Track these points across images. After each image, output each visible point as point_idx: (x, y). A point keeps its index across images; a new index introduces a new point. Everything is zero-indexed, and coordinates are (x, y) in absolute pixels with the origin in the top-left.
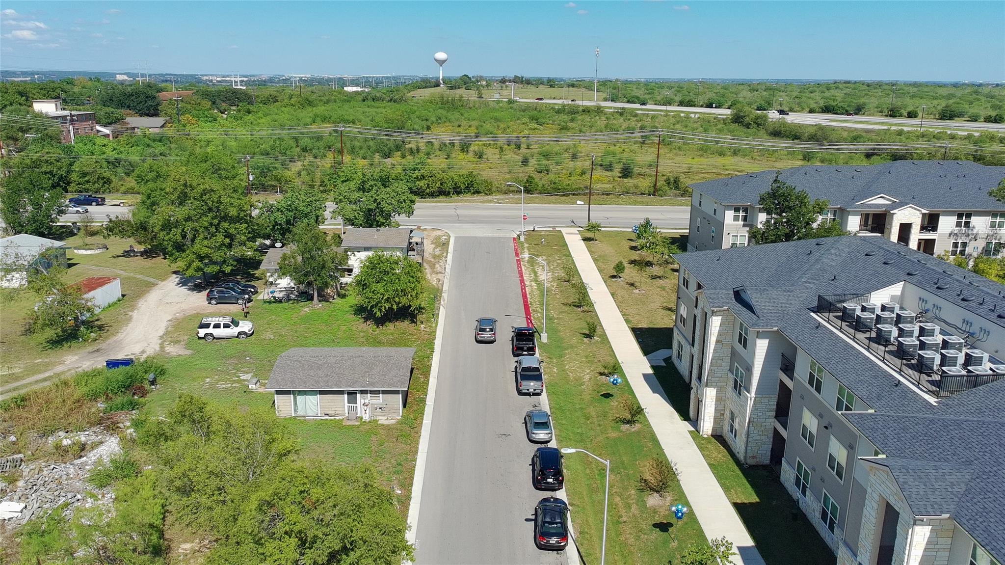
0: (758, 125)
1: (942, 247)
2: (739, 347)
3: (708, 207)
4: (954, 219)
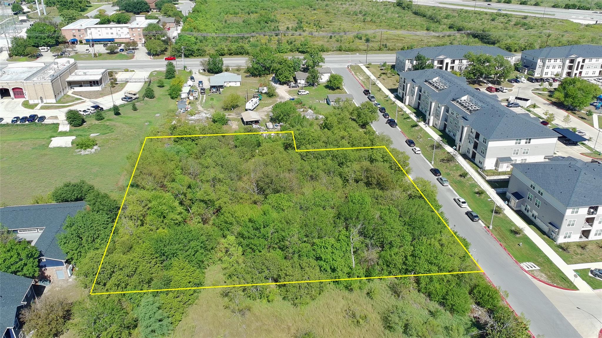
0: (409, 8)
1: (456, 69)
2: (413, 89)
3: (401, 58)
4: (458, 61)
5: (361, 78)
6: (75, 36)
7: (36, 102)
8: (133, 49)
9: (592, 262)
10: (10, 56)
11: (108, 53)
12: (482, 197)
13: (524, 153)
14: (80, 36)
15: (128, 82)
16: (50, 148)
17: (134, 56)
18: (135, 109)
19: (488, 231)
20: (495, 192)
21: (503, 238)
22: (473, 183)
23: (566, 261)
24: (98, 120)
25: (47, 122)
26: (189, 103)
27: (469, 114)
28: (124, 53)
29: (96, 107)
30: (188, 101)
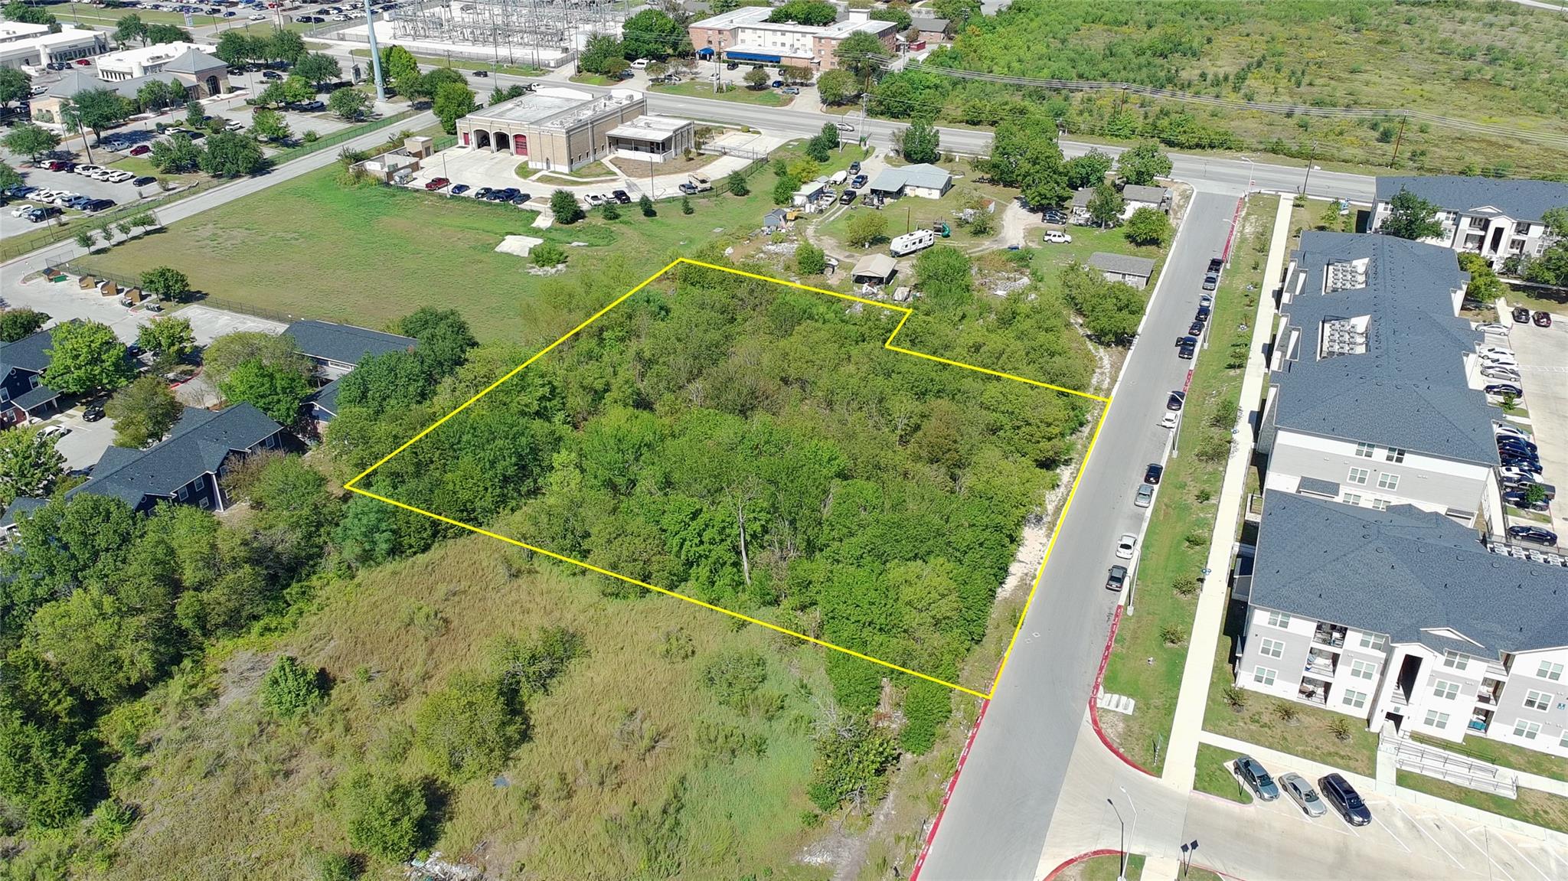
1: (1532, 249)
4: (1542, 228)
5: (1248, 229)
6: (710, 42)
7: (539, 166)
8: (802, 84)
9: (1270, 747)
10: (579, 70)
11: (749, 88)
12: (1191, 551)
13: (1383, 484)
14: (720, 42)
15: (725, 153)
16: (496, 252)
17: (791, 100)
18: (689, 211)
19: (1117, 616)
20: (1237, 549)
21: (1135, 638)
22: (1205, 519)
23: (1210, 722)
24: (606, 217)
25: (527, 205)
26: (796, 218)
27: (1318, 358)
28: (778, 91)
29: (620, 195)
30: (796, 214)
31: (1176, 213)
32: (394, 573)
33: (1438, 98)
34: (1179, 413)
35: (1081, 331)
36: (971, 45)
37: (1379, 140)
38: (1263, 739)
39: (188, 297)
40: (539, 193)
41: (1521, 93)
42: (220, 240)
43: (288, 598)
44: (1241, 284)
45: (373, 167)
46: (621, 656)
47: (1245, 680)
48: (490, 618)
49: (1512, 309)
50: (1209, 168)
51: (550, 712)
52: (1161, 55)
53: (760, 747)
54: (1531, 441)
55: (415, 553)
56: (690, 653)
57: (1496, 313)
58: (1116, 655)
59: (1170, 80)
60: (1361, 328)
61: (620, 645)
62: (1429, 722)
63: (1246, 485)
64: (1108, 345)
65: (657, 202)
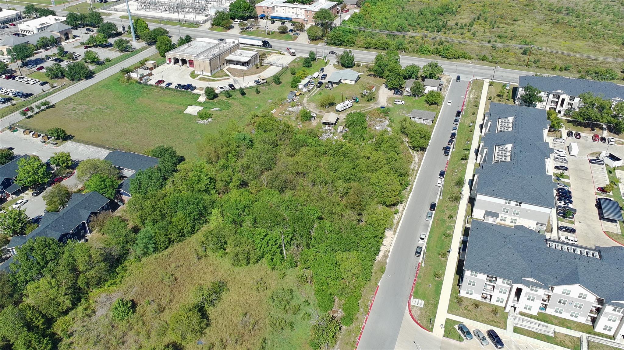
1: (575, 106)
4: (579, 99)
5: (472, 96)
6: (264, 12)
7: (199, 73)
8: (301, 31)
9: (471, 319)
10: (212, 25)
11: (280, 32)
12: (446, 240)
13: (514, 213)
14: (268, 12)
15: (271, 65)
16: (184, 113)
17: (297, 38)
18: (258, 92)
19: (418, 267)
20: (462, 239)
21: (425, 276)
22: (451, 226)
23: (450, 310)
24: (226, 97)
25: (195, 91)
26: (300, 95)
27: (493, 163)
28: (291, 34)
29: (231, 86)
30: (300, 93)
31: (444, 89)
32: (156, 259)
33: (546, 32)
34: (443, 180)
35: (407, 145)
36: (367, 11)
37: (523, 54)
38: (468, 316)
39: (67, 138)
40: (200, 86)
41: (578, 29)
42: (77, 111)
43: (118, 271)
44: (468, 122)
45: (134, 75)
46: (240, 290)
47: (463, 293)
48: (192, 276)
49: (567, 131)
50: (458, 68)
51: (216, 314)
52: (441, 14)
53: (292, 325)
54: (570, 190)
55: (163, 250)
56: (265, 289)
57: (561, 133)
58: (418, 283)
59: (444, 26)
60: (509, 149)
61: (240, 286)
62: (525, 308)
63: (466, 212)
64: (418, 151)
65: (246, 88)
